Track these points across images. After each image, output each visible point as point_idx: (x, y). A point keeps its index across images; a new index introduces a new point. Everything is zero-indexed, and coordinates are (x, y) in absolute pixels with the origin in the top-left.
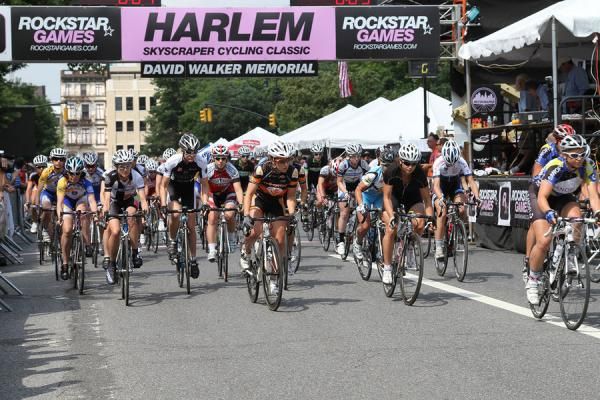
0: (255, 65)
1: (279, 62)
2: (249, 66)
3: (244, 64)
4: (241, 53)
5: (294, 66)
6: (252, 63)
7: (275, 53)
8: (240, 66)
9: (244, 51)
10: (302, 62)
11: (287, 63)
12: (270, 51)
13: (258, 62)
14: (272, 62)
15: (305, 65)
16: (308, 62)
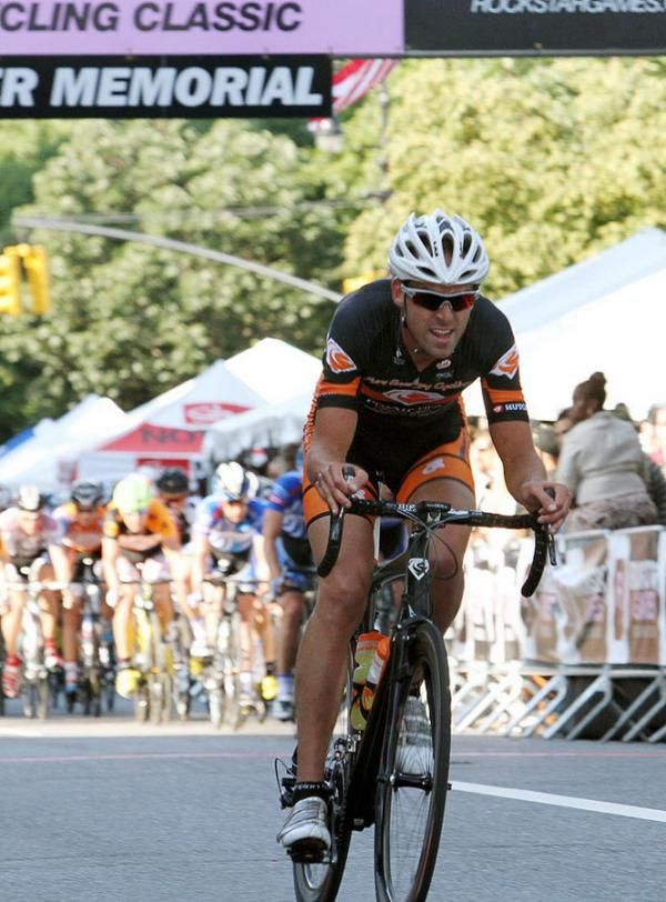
0: (89, 74)
1: (180, 63)
2: (63, 75)
3: (45, 67)
4: (33, 27)
5: (238, 73)
6: (77, 63)
7: (168, 27)
8: (31, 77)
9: (44, 17)
10: (270, 62)
11: (211, 63)
12: (148, 17)
13: (101, 62)
14: (153, 63)
15: (282, 74)
16: (293, 62)
